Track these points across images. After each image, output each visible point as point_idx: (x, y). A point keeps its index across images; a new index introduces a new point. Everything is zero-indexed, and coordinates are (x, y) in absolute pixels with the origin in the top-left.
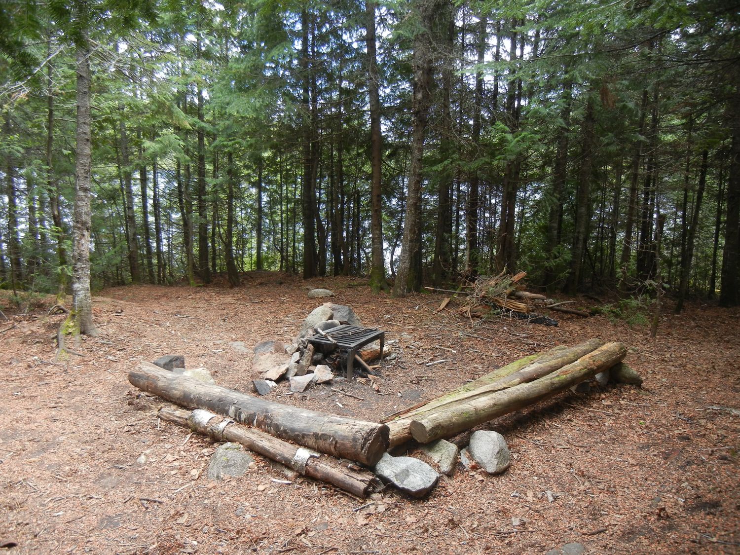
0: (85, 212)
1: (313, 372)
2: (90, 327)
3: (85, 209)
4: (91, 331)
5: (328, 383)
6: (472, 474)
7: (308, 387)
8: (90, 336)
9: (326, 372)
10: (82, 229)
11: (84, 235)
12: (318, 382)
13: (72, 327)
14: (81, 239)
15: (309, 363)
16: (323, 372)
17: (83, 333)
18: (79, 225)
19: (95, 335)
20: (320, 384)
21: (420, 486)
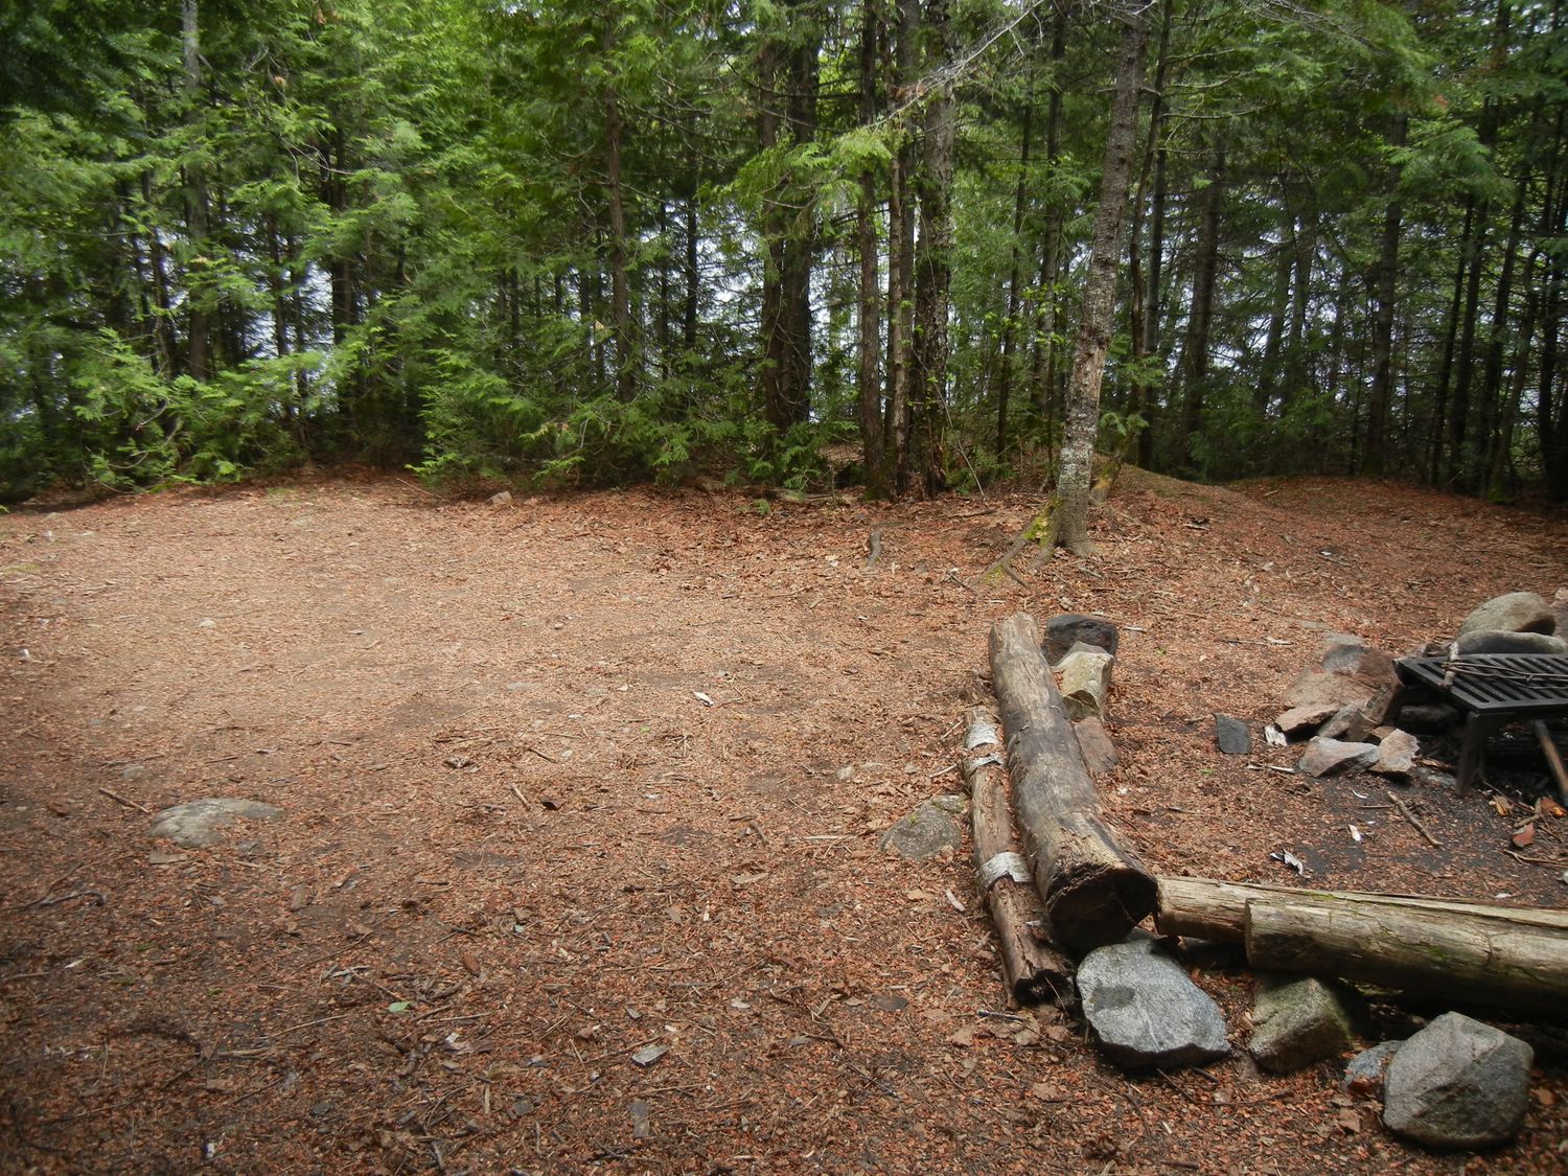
0: (1099, 309)
1: (1376, 741)
2: (1074, 536)
3: (1100, 303)
4: (1075, 545)
5: (1398, 780)
6: (1338, 1101)
7: (1340, 770)
8: (1071, 553)
9: (1406, 751)
10: (1089, 344)
11: (1091, 356)
12: (1373, 769)
13: (1043, 529)
14: (1084, 361)
15: (1379, 719)
16: (1396, 750)
17: (1061, 543)
18: (1085, 335)
19: (1080, 552)
20: (1375, 774)
21: (1127, 1038)
